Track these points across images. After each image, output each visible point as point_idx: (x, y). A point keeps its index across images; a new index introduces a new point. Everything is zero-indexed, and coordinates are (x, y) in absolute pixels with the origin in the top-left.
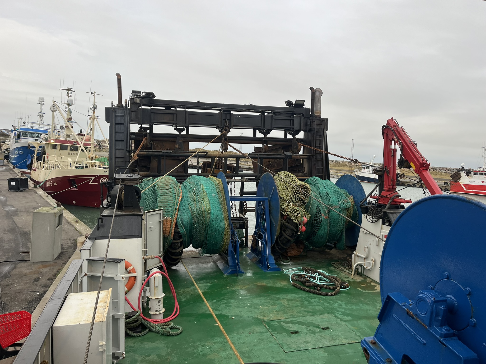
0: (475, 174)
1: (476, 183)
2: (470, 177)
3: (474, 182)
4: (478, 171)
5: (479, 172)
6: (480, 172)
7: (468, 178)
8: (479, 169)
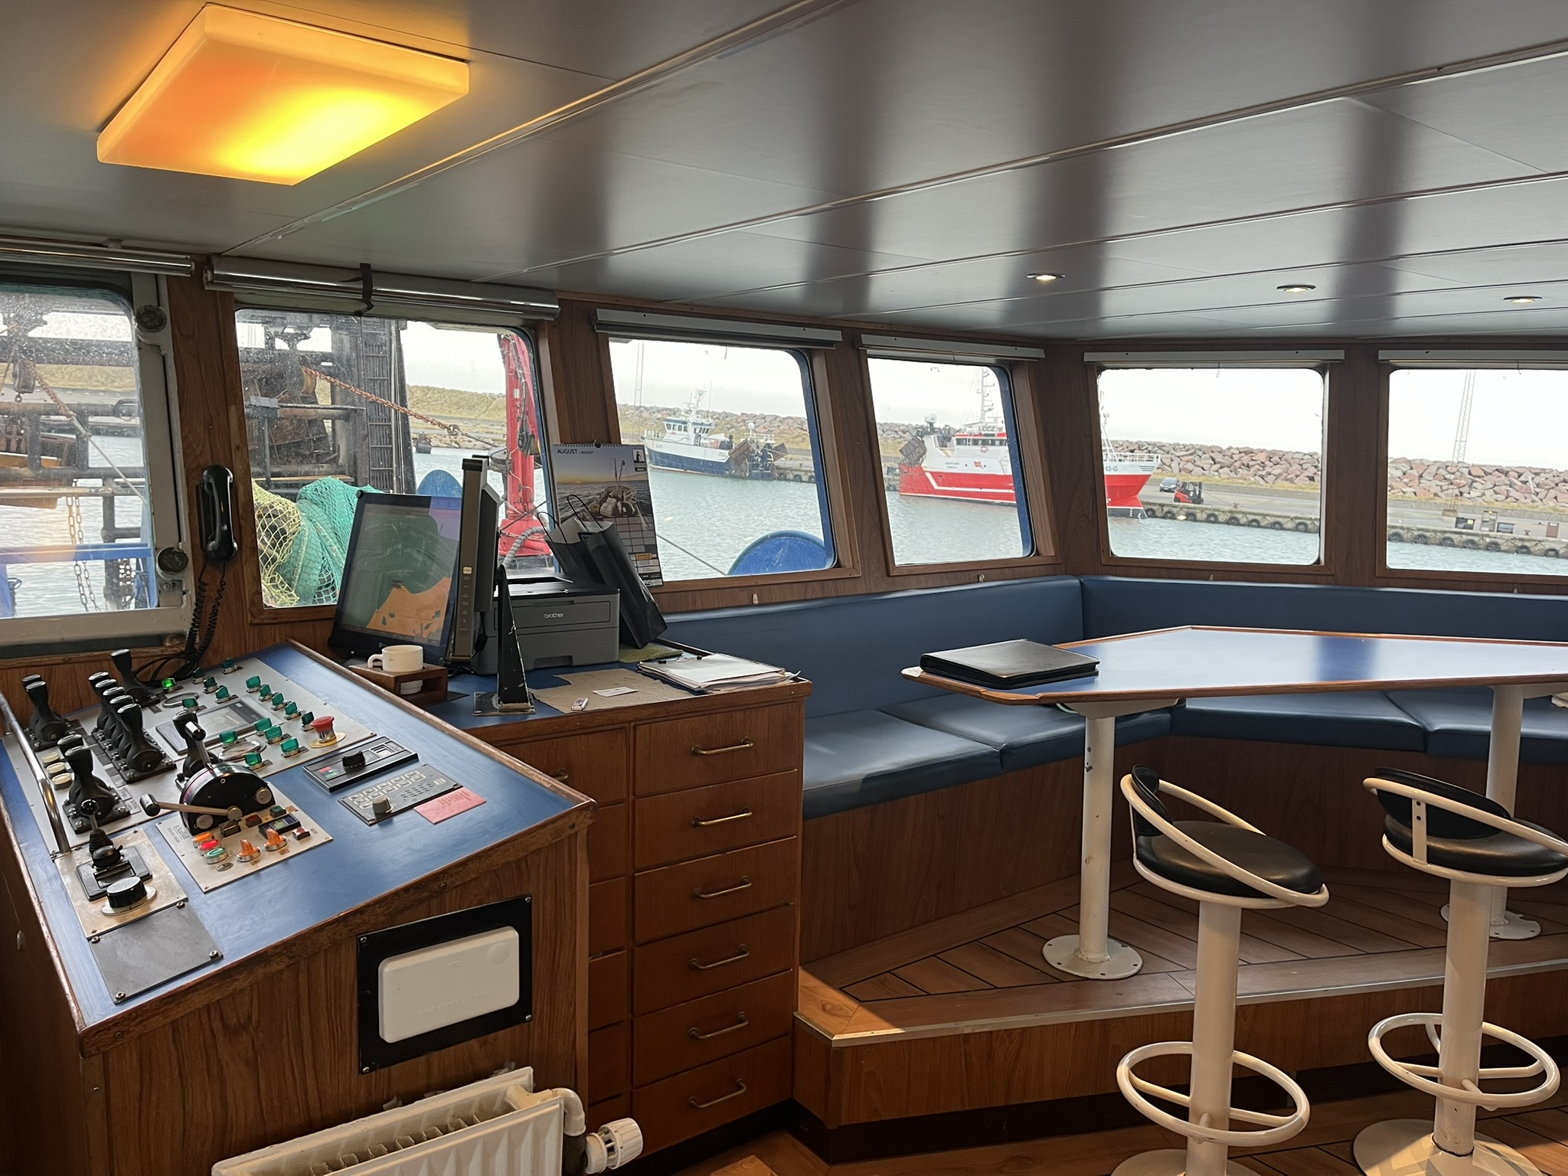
0: (959, 442)
1: (960, 469)
2: (949, 452)
3: (957, 464)
4: (965, 433)
5: (968, 437)
6: (971, 438)
7: (943, 454)
8: (968, 429)
